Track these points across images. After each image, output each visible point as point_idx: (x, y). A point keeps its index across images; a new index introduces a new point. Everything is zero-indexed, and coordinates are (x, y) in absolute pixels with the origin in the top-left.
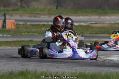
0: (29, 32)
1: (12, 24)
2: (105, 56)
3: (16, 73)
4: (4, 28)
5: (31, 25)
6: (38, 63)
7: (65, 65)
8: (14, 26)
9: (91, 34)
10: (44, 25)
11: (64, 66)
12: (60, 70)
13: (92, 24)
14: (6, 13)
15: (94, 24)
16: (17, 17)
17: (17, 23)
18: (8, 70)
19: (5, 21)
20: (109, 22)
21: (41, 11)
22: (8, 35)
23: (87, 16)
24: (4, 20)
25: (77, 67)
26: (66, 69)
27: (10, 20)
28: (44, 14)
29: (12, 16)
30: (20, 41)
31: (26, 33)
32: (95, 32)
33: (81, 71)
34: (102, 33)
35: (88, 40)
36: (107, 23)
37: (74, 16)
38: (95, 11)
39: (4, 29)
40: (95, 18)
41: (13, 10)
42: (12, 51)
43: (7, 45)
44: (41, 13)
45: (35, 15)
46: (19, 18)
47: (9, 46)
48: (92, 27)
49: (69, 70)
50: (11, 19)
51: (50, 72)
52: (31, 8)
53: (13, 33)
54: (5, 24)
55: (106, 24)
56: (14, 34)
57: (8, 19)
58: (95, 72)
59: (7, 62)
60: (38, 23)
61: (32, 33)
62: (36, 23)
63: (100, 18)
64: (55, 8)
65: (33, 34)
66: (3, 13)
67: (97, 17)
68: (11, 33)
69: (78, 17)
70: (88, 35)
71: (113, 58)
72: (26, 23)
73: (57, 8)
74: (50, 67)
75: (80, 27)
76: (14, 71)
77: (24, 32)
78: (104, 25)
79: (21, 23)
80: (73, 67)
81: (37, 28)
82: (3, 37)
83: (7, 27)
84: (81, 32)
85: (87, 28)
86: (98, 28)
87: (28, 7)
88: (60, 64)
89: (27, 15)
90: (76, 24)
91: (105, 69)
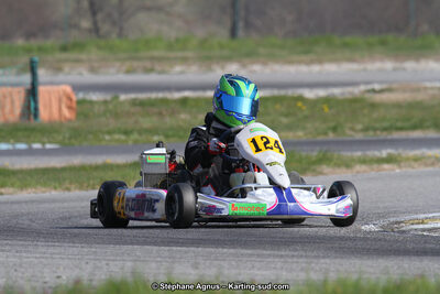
0: (126, 133)
1: (60, 101)
2: (431, 215)
4: (29, 119)
5: (134, 103)
7: (276, 252)
8: (70, 108)
9: (371, 133)
10: (184, 101)
12: (258, 272)
13: (374, 91)
14: (36, 59)
15: (381, 91)
16: (81, 74)
17: (81, 95)
18: (58, 277)
19: (32, 93)
21: (170, 47)
22: (48, 146)
23: (351, 60)
24: (29, 86)
25: (328, 261)
26: (282, 268)
27: (55, 88)
28: (185, 60)
29: (59, 70)
30: (97, 168)
31: (117, 136)
32: (386, 124)
34: (414, 127)
36: (432, 88)
37: (300, 62)
38: (383, 43)
39: (33, 123)
40: (381, 70)
41: (64, 49)
42: (66, 204)
43: (45, 185)
44: (172, 54)
45: (148, 64)
46: (87, 77)
47: (55, 188)
48: (373, 106)
49: (295, 274)
50: (58, 84)
52: (132, 37)
53: (67, 135)
54: (36, 102)
56: (70, 138)
57: (45, 84)
59: (51, 250)
60: (160, 95)
61: (140, 132)
62: (154, 95)
63: (404, 69)
64: (223, 34)
65: (144, 137)
66: (25, 60)
67: (389, 65)
68: (60, 138)
69: (316, 68)
70: (359, 136)
72: (117, 97)
73: (233, 33)
74: (222, 263)
75: (326, 110)
77: (109, 133)
78: (420, 97)
79: (95, 97)
80: (310, 260)
81: (160, 114)
82: (30, 152)
83: (44, 114)
84: (332, 124)
85: (355, 106)
86: (398, 105)
87: (121, 35)
89: (118, 64)
90: (309, 94)
91: (436, 266)
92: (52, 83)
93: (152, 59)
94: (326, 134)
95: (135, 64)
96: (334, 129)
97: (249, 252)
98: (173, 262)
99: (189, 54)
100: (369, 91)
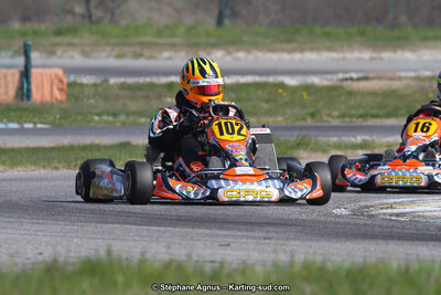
0: (115, 115)
1: (52, 83)
2: (400, 200)
3: (70, 268)
4: (22, 100)
5: (123, 86)
6: (153, 228)
7: (250, 234)
8: (61, 90)
9: (347, 119)
10: (170, 86)
11: (248, 237)
12: (232, 253)
13: (351, 79)
14: (30, 43)
15: (359, 79)
16: (73, 57)
17: (72, 78)
18: (41, 254)
19: (26, 74)
20: (413, 74)
21: (159, 33)
22: (39, 126)
23: (330, 49)
24: (23, 69)
25: (297, 242)
26: (254, 249)
27: (47, 70)
28: (173, 46)
29: (51, 52)
30: (85, 148)
31: (105, 118)
32: (362, 111)
33: (309, 258)
34: (388, 116)
35: (334, 139)
36: (406, 78)
37: (282, 50)
38: (362, 34)
39: (26, 104)
40: (360, 59)
41: (58, 33)
42: (53, 183)
43: (35, 163)
44: (160, 41)
45: (138, 50)
46: (77, 60)
47: (44, 167)
48: (351, 94)
49: (266, 255)
50: (50, 67)
51: (197, 262)
52: (123, 23)
53: (58, 116)
54: (29, 83)
55: (400, 79)
56: (60, 119)
57: (38, 67)
58: (361, 260)
59: (36, 227)
60: (148, 80)
61: (128, 115)
62: (141, 80)
63: (381, 59)
64: (211, 21)
65: (131, 119)
66: (18, 44)
67: (367, 55)
68: (51, 118)
69: (298, 56)
70: (336, 122)
71: (428, 208)
72: (106, 81)
73: (220, 22)
74: (198, 243)
75: (304, 94)
76: (61, 259)
77: (98, 115)
78: (396, 85)
79: (86, 80)
80: (281, 242)
81: (147, 97)
82: (22, 131)
83: (36, 95)
84: (311, 110)
85: (333, 94)
86: (373, 93)
87: (113, 20)
88: (234, 233)
89: (108, 49)
90: (290, 81)
91: (401, 249)
92: (44, 66)
93: (142, 44)
94: (304, 119)
95: (126, 49)
96: (313, 115)
97: (224, 233)
98: (151, 242)
99: (177, 40)
100: (346, 79)
